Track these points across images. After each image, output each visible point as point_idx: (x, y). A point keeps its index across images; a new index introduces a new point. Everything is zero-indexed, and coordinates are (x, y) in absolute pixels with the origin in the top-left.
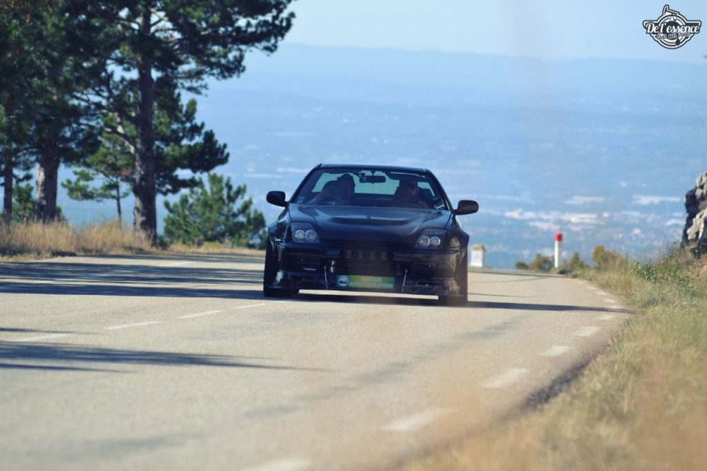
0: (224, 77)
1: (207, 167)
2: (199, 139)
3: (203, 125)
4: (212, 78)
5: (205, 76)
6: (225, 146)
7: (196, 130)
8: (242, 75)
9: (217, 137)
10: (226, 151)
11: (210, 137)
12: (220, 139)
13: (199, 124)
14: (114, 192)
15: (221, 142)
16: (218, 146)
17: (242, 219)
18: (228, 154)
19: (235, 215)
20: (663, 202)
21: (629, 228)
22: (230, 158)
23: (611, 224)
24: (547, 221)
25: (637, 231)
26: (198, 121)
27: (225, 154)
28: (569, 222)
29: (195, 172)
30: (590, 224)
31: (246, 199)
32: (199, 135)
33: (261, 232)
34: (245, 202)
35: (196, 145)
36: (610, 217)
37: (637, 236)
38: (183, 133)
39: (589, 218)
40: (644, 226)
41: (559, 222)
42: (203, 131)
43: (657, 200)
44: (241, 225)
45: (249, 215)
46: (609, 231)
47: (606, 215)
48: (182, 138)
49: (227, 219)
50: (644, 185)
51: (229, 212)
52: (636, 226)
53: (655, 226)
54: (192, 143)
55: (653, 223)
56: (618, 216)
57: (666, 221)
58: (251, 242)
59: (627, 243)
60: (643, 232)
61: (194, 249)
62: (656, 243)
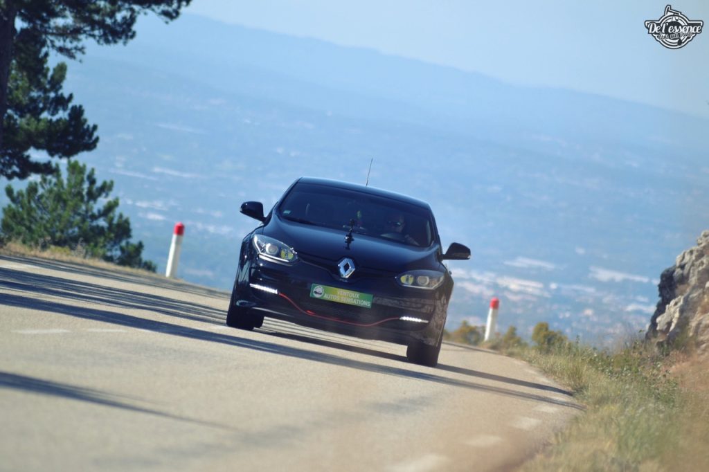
0: (107, 41)
1: (68, 153)
2: (62, 115)
3: (71, 97)
4: (91, 40)
5: (82, 37)
6: (95, 127)
7: (61, 102)
8: (130, 41)
9: (86, 115)
10: (96, 134)
11: (77, 113)
12: (90, 118)
13: (66, 95)
15: (90, 123)
16: (85, 127)
17: (102, 223)
18: (97, 139)
19: (94, 217)
20: (626, 281)
21: (580, 307)
22: (99, 145)
23: (558, 298)
24: (480, 283)
25: (589, 312)
26: (65, 91)
27: (94, 138)
28: (506, 289)
29: (52, 155)
30: (532, 295)
31: (111, 198)
32: (65, 109)
33: (123, 243)
34: (109, 203)
35: (58, 121)
36: (558, 289)
37: (587, 317)
38: (45, 104)
39: (533, 287)
40: (598, 307)
41: (495, 286)
42: (70, 105)
43: (619, 277)
44: (100, 231)
45: (112, 219)
46: (555, 307)
47: (553, 286)
48: (43, 110)
49: (84, 221)
50: (605, 256)
51: (87, 211)
52: (588, 306)
53: (611, 309)
54: (54, 119)
55: (610, 305)
56: (568, 289)
57: (626, 305)
58: (109, 254)
59: (575, 324)
60: (595, 314)
61: (36, 252)
62: (611, 330)
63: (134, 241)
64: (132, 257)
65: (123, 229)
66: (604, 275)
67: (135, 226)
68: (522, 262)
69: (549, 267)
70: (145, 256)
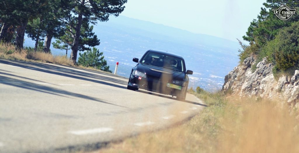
0: (102, 21)
1: (93, 46)
2: (92, 37)
3: (94, 33)
4: (99, 20)
5: (97, 20)
6: (99, 40)
7: (92, 34)
8: (107, 21)
9: (97, 37)
10: (99, 42)
11: (95, 37)
13: (93, 33)
14: (66, 48)
15: (98, 39)
17: (100, 61)
18: (100, 43)
19: (98, 60)
20: (217, 78)
21: (207, 83)
22: (100, 44)
23: (202, 81)
25: (209, 85)
26: (93, 32)
29: (90, 46)
30: (196, 80)
31: (102, 56)
32: (93, 36)
33: (105, 66)
35: (91, 38)
36: (202, 79)
37: (209, 86)
38: (88, 35)
39: (197, 79)
40: (211, 83)
42: (94, 35)
43: (216, 77)
44: (100, 63)
45: (103, 61)
46: (201, 83)
47: (201, 79)
48: (88, 36)
49: (96, 61)
50: (213, 72)
51: (97, 59)
52: (209, 83)
53: (214, 84)
54: (90, 38)
55: (214, 83)
56: (205, 79)
57: (218, 83)
58: (102, 69)
59: (206, 87)
60: (210, 85)
61: (86, 68)
62: (214, 89)
63: (107, 66)
64: (107, 69)
65: (105, 63)
66: (213, 76)
67: (108, 63)
69: (200, 74)
70: (110, 69)
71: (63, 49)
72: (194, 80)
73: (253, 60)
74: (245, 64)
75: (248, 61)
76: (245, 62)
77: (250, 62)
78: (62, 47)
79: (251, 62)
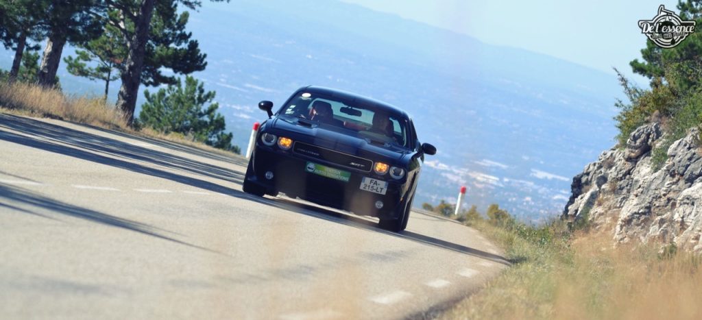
1: (186, 71)
2: (184, 46)
3: (190, 34)
6: (205, 56)
7: (184, 37)
9: (199, 47)
10: (205, 60)
11: (194, 45)
12: (202, 49)
13: (187, 33)
14: (106, 75)
15: (202, 52)
16: (199, 55)
17: (206, 119)
18: (206, 63)
19: (201, 115)
21: (523, 195)
22: (207, 67)
23: (509, 188)
24: (458, 174)
25: (528, 199)
26: (187, 30)
27: (204, 62)
28: (475, 179)
29: (175, 72)
30: (492, 185)
31: (214, 102)
32: (186, 42)
33: (220, 133)
34: (212, 106)
35: (180, 50)
36: (509, 182)
37: (527, 202)
38: (173, 38)
39: (493, 179)
40: (535, 196)
41: (467, 177)
42: (189, 40)
43: (550, 176)
44: (205, 124)
45: (213, 117)
46: (506, 194)
47: (506, 180)
48: (171, 42)
49: (194, 116)
50: (542, 162)
51: (197, 111)
52: (528, 194)
53: (544, 197)
54: (178, 48)
55: (543, 194)
56: (516, 183)
57: (553, 195)
58: (210, 139)
59: (518, 206)
60: (533, 200)
61: (161, 135)
62: (542, 211)
63: (227, 132)
64: (225, 143)
65: (220, 124)
66: (541, 175)
67: (228, 123)
68: (487, 163)
69: (504, 166)
70: (233, 143)
71: (96, 79)
72: (483, 183)
73: (658, 134)
74: (633, 144)
75: (643, 136)
76: (635, 139)
77: (650, 141)
78: (94, 71)
79: (653, 141)
